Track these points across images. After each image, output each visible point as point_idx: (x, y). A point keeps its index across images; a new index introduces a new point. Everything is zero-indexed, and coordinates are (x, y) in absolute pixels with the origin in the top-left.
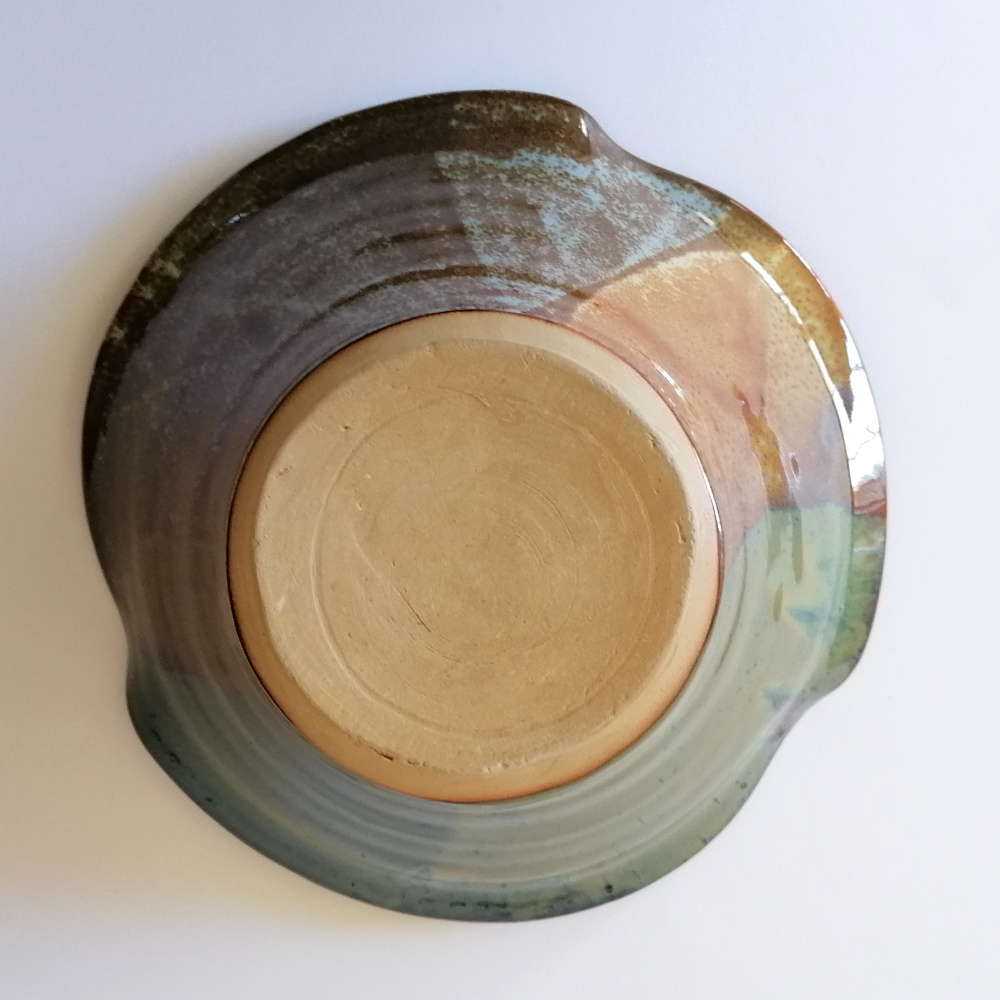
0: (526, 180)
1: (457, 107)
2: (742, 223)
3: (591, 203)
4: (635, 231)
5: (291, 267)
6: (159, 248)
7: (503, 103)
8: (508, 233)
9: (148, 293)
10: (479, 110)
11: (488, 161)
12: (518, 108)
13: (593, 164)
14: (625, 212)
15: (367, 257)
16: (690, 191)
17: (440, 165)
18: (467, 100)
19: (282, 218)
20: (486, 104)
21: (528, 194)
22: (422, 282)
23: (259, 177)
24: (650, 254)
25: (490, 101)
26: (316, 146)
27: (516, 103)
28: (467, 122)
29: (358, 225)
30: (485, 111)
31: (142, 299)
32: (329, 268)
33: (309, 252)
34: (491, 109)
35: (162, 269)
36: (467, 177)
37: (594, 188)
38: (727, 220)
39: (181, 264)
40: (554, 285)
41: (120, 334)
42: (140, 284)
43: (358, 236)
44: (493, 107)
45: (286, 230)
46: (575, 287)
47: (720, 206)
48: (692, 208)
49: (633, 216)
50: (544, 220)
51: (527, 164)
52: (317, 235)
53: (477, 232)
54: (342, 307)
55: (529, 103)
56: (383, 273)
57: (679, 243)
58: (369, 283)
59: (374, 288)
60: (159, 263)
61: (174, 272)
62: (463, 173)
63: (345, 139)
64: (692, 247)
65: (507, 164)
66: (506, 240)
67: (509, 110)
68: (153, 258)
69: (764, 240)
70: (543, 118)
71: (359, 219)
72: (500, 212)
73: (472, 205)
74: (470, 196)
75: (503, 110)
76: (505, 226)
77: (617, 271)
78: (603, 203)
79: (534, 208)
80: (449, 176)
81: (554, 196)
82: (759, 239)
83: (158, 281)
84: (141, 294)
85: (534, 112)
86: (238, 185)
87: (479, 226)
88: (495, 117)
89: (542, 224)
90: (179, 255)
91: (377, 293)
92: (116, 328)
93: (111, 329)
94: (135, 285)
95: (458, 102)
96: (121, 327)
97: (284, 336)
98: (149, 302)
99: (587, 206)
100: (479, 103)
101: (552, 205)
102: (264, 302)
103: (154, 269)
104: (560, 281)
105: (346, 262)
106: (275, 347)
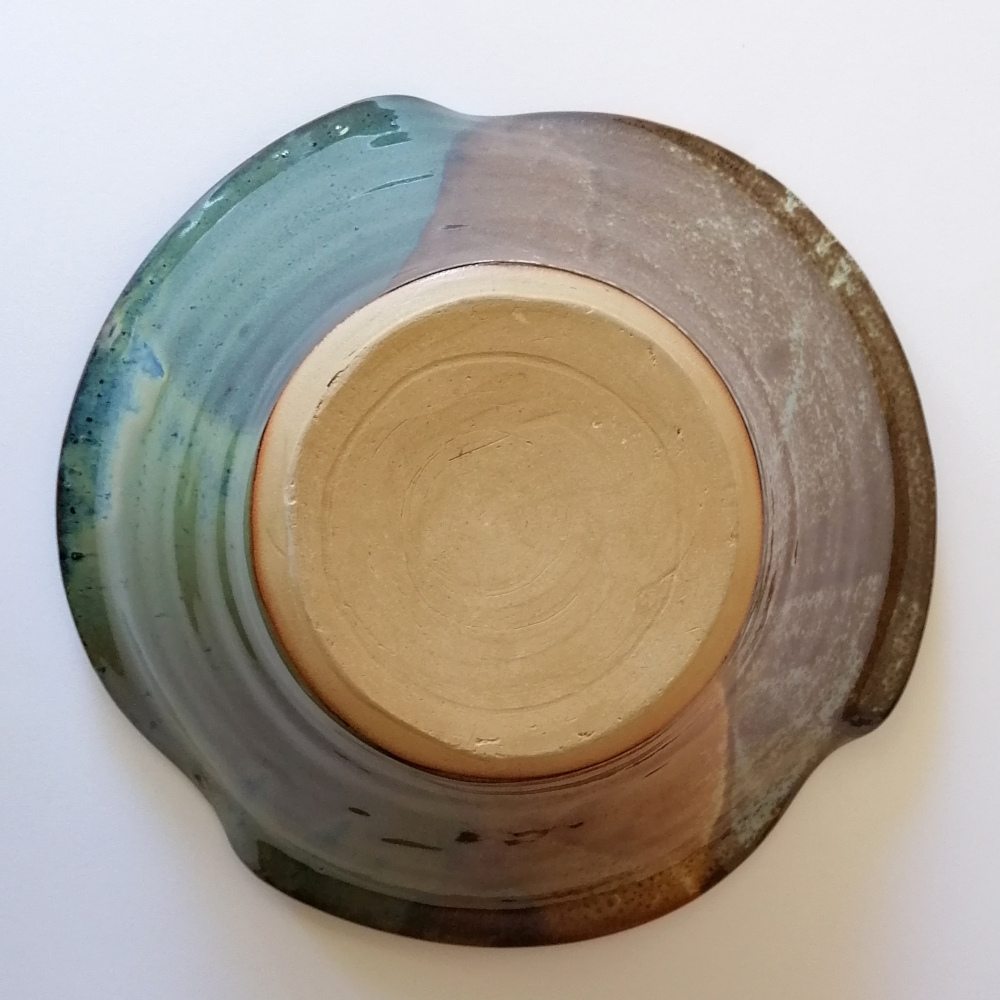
0: (835, 659)
1: (915, 606)
2: (730, 856)
3: (798, 717)
4: (760, 754)
5: (822, 408)
6: (861, 272)
7: (908, 652)
8: (800, 632)
9: (822, 248)
10: (907, 626)
11: (862, 625)
12: (899, 664)
13: (829, 725)
14: (779, 747)
15: (817, 488)
16: (773, 812)
17: (870, 577)
18: (920, 618)
19: (862, 407)
20: (911, 635)
21: (825, 657)
22: (786, 541)
23: (902, 393)
24: (738, 764)
25: (912, 639)
26: (917, 456)
27: (904, 663)
28: (900, 613)
29: (843, 484)
30: (905, 632)
31: (818, 240)
32: (815, 447)
33: (831, 428)
34: (905, 638)
35: (841, 269)
36: (855, 601)
37: (809, 723)
38: (737, 842)
39: (841, 290)
40: (749, 669)
41: (789, 207)
42: (832, 242)
43: (834, 482)
44: (906, 640)
45: (852, 410)
46: (739, 689)
47: (751, 838)
48: (758, 811)
49: (774, 754)
50: (800, 668)
51: (848, 662)
52: (844, 439)
53: (809, 602)
54: (782, 455)
55: (900, 676)
56: (802, 501)
57: (735, 793)
58: (797, 487)
59: (792, 491)
60: (847, 268)
61: (836, 281)
62: (858, 599)
63: (915, 487)
64: (727, 803)
65: (854, 643)
66: (796, 630)
67: (900, 656)
68: (851, 262)
69: (708, 874)
70: (884, 686)
71: (848, 486)
72: (818, 628)
73: (832, 603)
74: (839, 601)
75: (901, 650)
76: (806, 630)
77: (736, 731)
78: (794, 728)
79: (811, 661)
80: (860, 584)
81: (815, 683)
82: (711, 870)
83: (831, 262)
84: (822, 240)
85: (891, 679)
86: (901, 370)
87: (813, 605)
88: (896, 640)
89: (796, 667)
90: (850, 290)
91: (787, 493)
92: (796, 205)
93: (796, 199)
94: (833, 238)
95: (920, 608)
96: (796, 210)
97: (768, 388)
98: (813, 246)
99: (796, 713)
100: (913, 628)
101: (808, 679)
102: (798, 372)
103: (842, 261)
104: (749, 675)
105: (817, 466)
106: (760, 376)
